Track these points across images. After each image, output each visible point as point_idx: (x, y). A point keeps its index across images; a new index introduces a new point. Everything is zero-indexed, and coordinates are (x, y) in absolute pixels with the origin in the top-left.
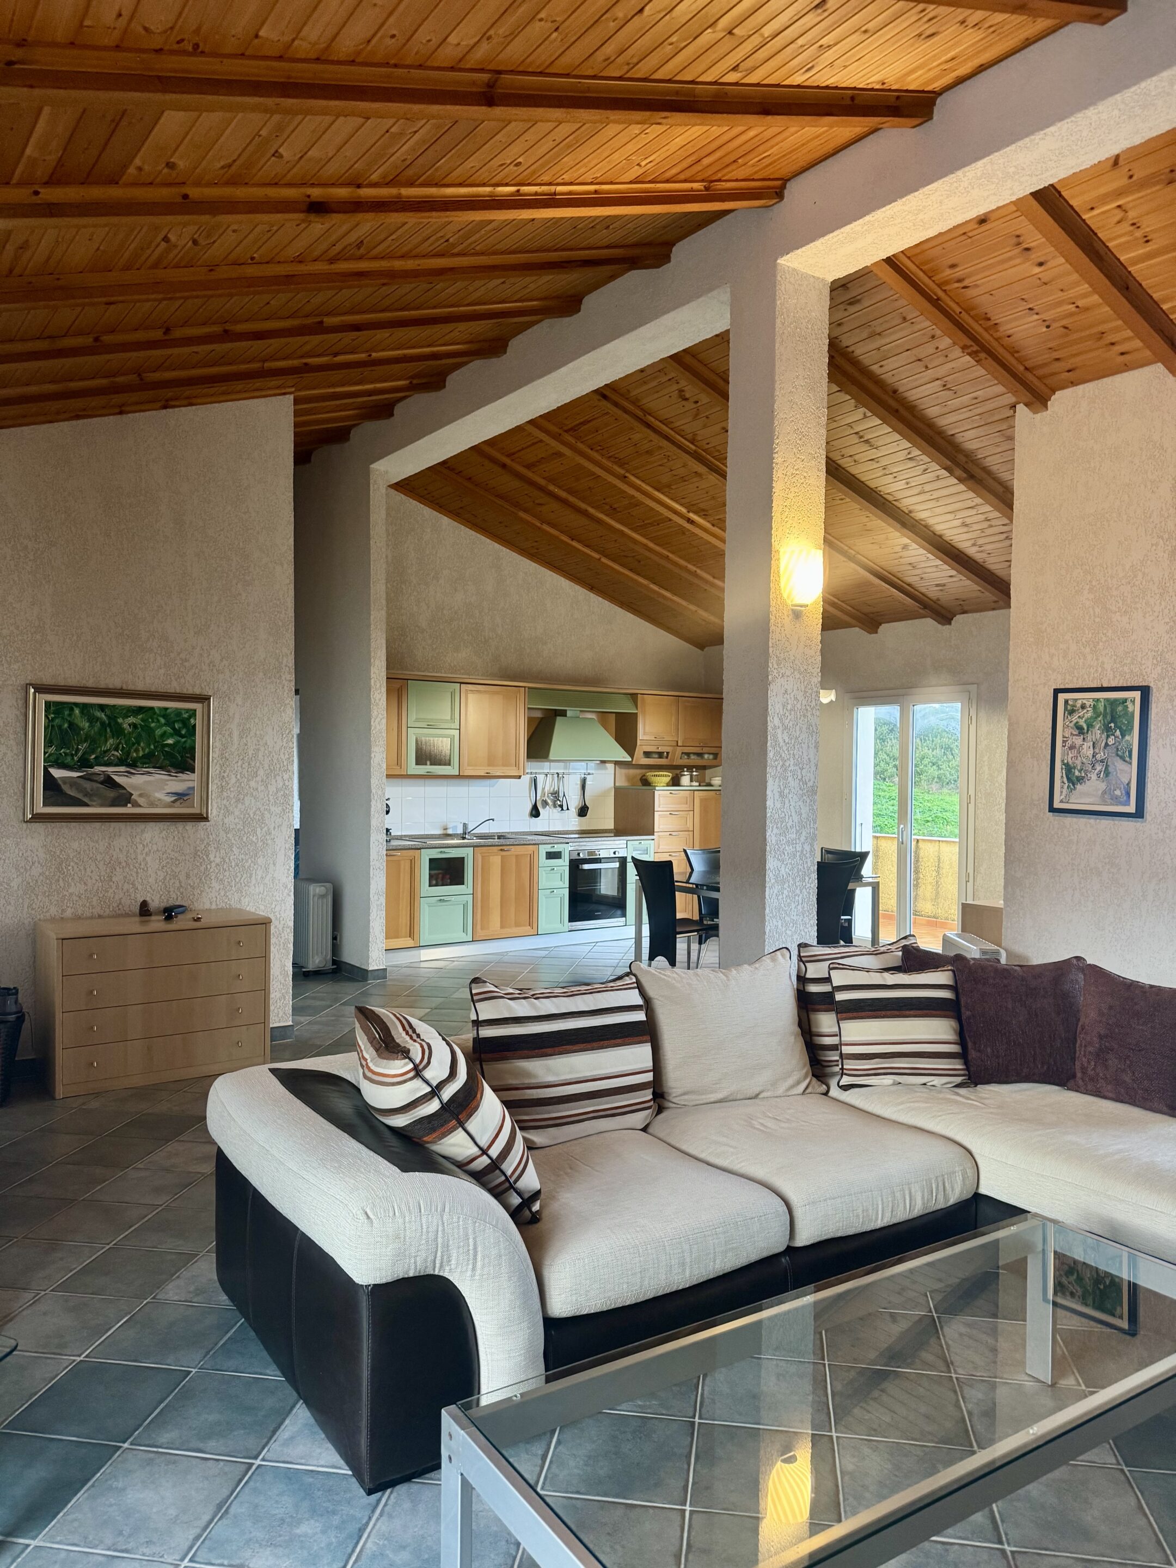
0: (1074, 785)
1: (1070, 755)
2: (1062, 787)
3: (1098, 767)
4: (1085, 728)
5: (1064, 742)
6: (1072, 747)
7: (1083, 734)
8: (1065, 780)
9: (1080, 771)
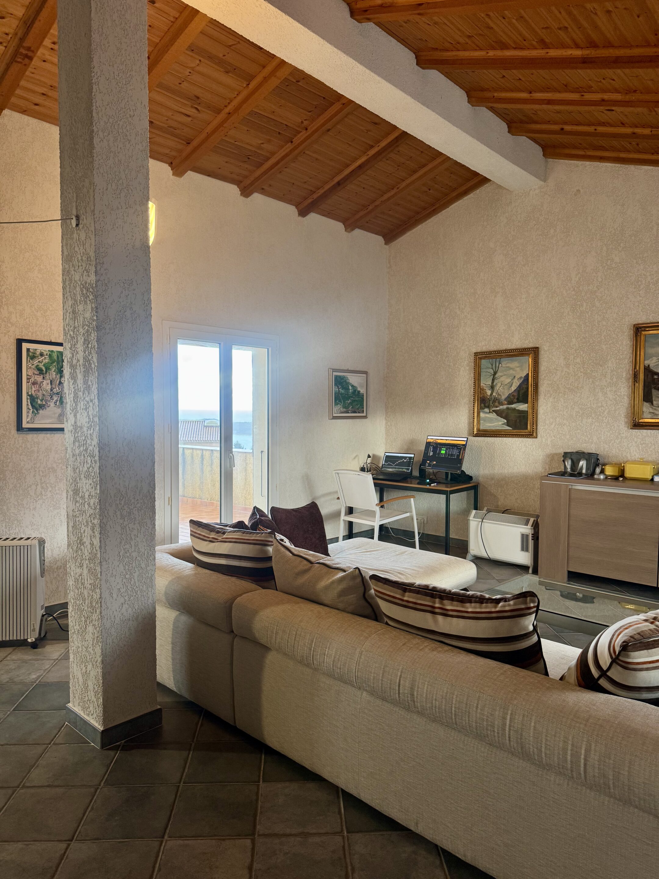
0: (37, 410)
1: (34, 389)
2: (28, 412)
3: (55, 398)
4: (44, 369)
5: (28, 379)
6: (34, 383)
7: (43, 374)
8: (30, 407)
9: (42, 400)
